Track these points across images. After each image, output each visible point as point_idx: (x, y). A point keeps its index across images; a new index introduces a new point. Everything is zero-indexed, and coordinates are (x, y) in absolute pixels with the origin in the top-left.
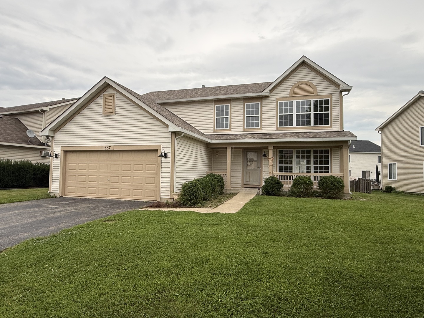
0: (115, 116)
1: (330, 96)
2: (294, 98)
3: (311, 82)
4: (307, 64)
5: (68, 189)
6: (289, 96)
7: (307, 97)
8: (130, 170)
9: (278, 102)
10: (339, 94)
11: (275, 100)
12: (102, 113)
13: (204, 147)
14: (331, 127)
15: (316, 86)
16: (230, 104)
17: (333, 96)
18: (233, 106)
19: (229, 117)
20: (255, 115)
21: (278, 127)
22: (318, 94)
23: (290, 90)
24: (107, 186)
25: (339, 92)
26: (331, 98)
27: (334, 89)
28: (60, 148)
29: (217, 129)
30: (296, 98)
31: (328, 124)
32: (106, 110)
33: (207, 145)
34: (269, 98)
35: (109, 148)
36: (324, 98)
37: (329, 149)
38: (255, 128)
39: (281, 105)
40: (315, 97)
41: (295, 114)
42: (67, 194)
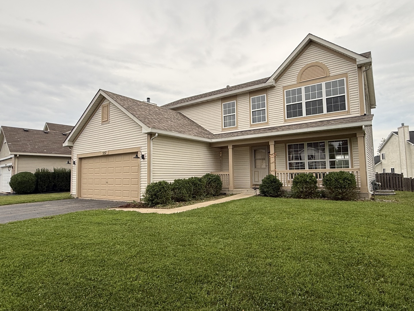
0: (109, 123)
1: (345, 75)
2: (302, 84)
3: (321, 62)
4: (315, 43)
5: (83, 191)
6: (296, 82)
7: (318, 81)
8: (120, 172)
9: (285, 91)
10: (357, 71)
11: (281, 89)
12: (101, 123)
13: (206, 148)
14: (348, 112)
15: (328, 66)
16: (236, 100)
17: (350, 74)
18: (239, 102)
19: (235, 114)
20: (261, 109)
21: (286, 118)
22: (331, 74)
23: (297, 76)
24: (106, 188)
25: (357, 68)
26: (347, 78)
27: (351, 65)
28: (76, 156)
29: (225, 128)
30: (305, 83)
31: (345, 109)
32: (103, 119)
33: (210, 146)
34: (276, 88)
35: (105, 152)
36: (337, 79)
37: (348, 139)
38: (262, 122)
39: (288, 93)
40: (328, 78)
41: (304, 102)
42: (82, 195)
